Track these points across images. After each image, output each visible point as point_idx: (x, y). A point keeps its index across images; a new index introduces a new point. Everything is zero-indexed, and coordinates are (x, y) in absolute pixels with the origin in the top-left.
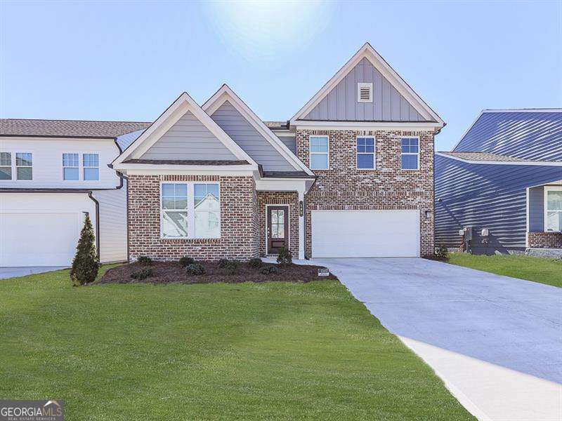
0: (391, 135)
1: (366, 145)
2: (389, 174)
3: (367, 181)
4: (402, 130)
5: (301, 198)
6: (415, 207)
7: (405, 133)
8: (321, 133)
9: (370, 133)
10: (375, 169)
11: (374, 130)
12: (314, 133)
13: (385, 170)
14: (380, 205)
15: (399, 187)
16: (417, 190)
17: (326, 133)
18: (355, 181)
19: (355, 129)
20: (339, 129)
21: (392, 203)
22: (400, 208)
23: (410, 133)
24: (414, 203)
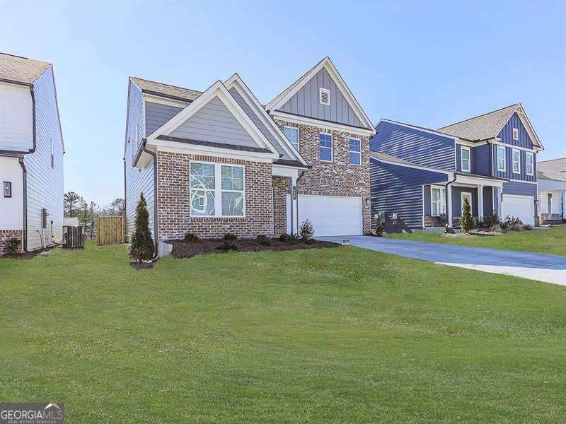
0: (343, 136)
1: (325, 140)
2: (342, 167)
3: (327, 171)
4: (351, 132)
5: (294, 184)
6: (359, 195)
7: (353, 136)
8: (293, 125)
9: (329, 132)
10: (332, 161)
11: (332, 129)
12: (288, 124)
13: (339, 163)
14: (337, 193)
15: (349, 177)
16: (361, 181)
17: (297, 125)
18: (319, 170)
19: (319, 126)
20: (307, 124)
21: (345, 190)
22: (350, 195)
23: (355, 136)
24: (358, 192)
